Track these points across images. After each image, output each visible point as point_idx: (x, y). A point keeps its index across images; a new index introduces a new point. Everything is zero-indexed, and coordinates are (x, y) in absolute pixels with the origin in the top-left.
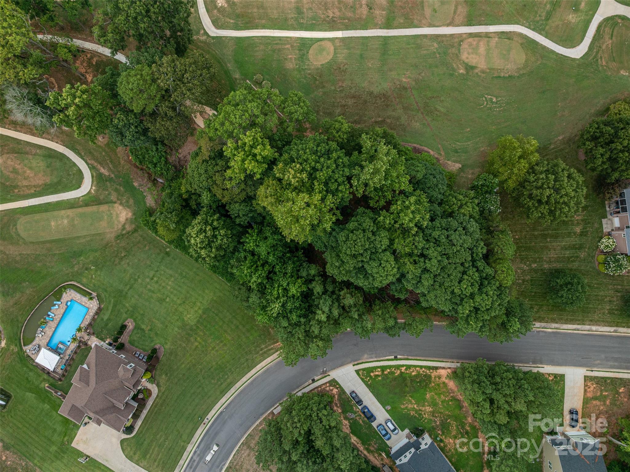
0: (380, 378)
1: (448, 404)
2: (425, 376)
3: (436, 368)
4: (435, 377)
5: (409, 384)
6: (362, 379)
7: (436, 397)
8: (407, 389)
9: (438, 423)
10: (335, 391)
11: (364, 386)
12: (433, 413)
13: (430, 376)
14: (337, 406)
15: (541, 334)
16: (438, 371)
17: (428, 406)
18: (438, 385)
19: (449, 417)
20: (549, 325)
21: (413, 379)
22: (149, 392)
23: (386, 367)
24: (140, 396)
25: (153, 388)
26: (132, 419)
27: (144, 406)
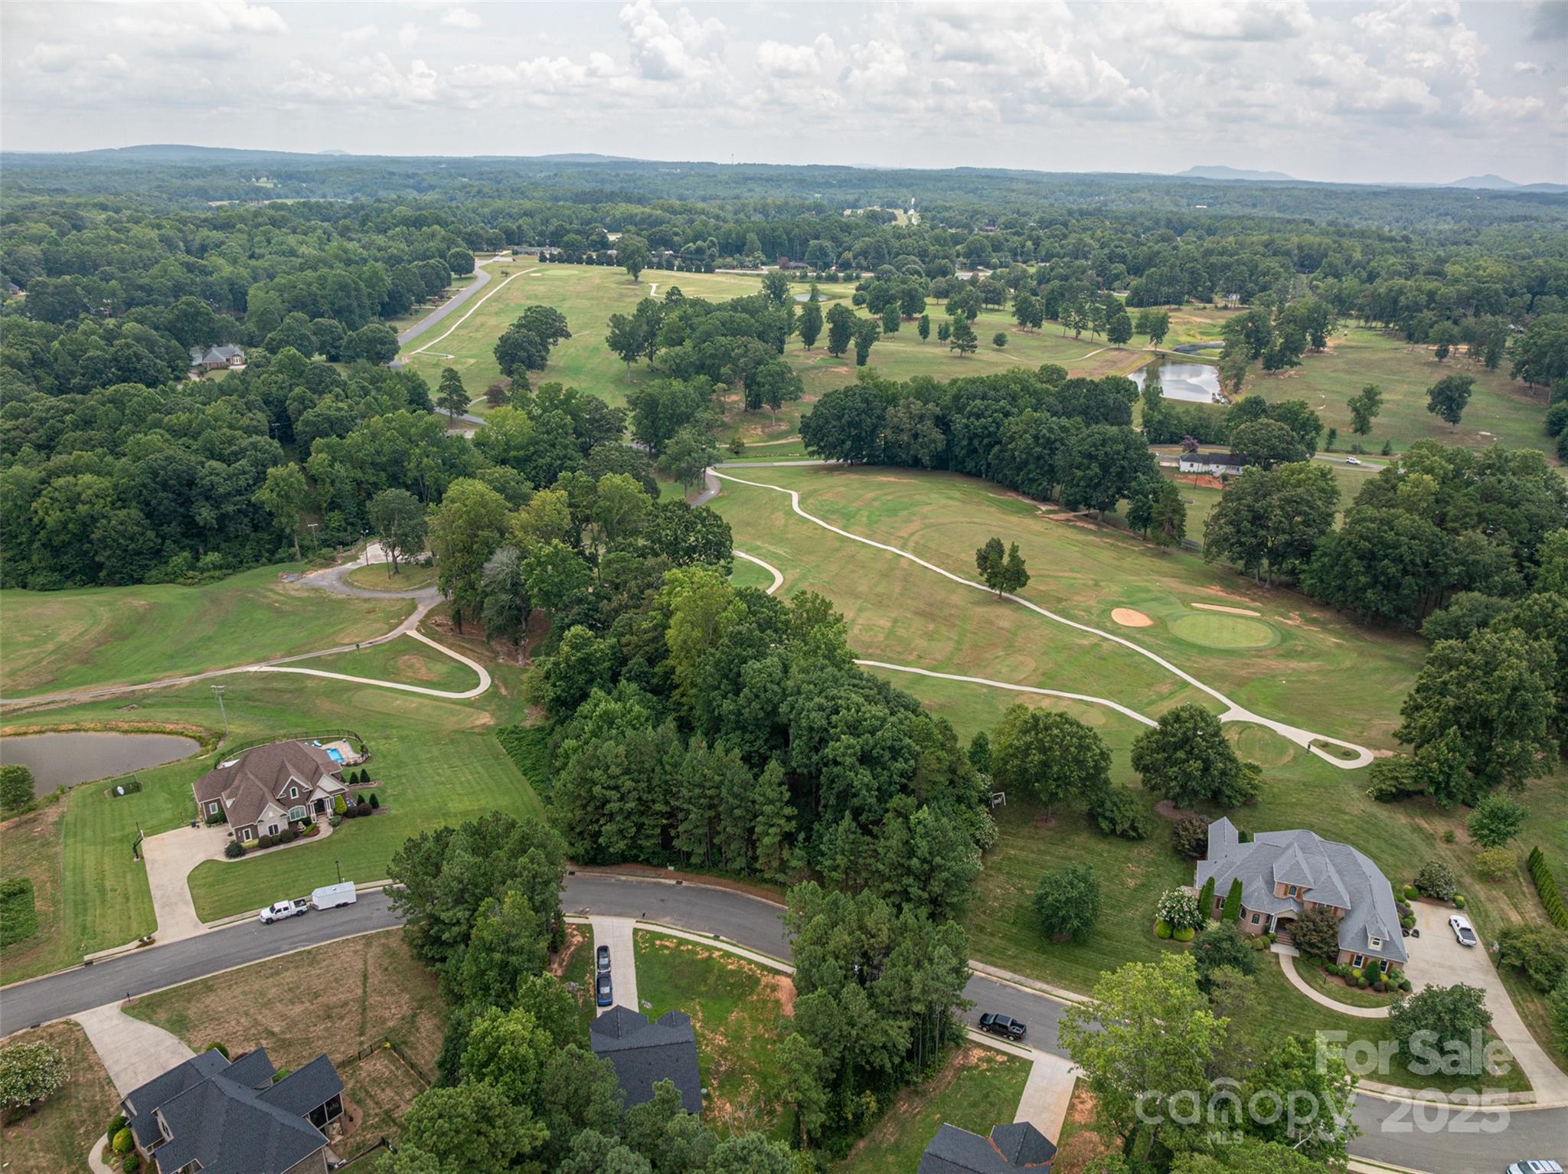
0: (666, 952)
1: (763, 1048)
2: (749, 977)
3: (777, 972)
4: (766, 986)
5: (711, 980)
6: (635, 942)
7: (748, 1024)
8: (703, 989)
9: (722, 1069)
10: (578, 939)
11: (632, 953)
12: (723, 1052)
13: (757, 981)
14: (560, 965)
15: (1009, 990)
16: (778, 977)
17: (722, 1034)
18: (765, 1002)
19: (752, 1070)
20: (1030, 982)
21: (723, 974)
22: (316, 831)
23: (688, 942)
24: (301, 826)
25: (325, 830)
26: (256, 841)
27: (290, 840)
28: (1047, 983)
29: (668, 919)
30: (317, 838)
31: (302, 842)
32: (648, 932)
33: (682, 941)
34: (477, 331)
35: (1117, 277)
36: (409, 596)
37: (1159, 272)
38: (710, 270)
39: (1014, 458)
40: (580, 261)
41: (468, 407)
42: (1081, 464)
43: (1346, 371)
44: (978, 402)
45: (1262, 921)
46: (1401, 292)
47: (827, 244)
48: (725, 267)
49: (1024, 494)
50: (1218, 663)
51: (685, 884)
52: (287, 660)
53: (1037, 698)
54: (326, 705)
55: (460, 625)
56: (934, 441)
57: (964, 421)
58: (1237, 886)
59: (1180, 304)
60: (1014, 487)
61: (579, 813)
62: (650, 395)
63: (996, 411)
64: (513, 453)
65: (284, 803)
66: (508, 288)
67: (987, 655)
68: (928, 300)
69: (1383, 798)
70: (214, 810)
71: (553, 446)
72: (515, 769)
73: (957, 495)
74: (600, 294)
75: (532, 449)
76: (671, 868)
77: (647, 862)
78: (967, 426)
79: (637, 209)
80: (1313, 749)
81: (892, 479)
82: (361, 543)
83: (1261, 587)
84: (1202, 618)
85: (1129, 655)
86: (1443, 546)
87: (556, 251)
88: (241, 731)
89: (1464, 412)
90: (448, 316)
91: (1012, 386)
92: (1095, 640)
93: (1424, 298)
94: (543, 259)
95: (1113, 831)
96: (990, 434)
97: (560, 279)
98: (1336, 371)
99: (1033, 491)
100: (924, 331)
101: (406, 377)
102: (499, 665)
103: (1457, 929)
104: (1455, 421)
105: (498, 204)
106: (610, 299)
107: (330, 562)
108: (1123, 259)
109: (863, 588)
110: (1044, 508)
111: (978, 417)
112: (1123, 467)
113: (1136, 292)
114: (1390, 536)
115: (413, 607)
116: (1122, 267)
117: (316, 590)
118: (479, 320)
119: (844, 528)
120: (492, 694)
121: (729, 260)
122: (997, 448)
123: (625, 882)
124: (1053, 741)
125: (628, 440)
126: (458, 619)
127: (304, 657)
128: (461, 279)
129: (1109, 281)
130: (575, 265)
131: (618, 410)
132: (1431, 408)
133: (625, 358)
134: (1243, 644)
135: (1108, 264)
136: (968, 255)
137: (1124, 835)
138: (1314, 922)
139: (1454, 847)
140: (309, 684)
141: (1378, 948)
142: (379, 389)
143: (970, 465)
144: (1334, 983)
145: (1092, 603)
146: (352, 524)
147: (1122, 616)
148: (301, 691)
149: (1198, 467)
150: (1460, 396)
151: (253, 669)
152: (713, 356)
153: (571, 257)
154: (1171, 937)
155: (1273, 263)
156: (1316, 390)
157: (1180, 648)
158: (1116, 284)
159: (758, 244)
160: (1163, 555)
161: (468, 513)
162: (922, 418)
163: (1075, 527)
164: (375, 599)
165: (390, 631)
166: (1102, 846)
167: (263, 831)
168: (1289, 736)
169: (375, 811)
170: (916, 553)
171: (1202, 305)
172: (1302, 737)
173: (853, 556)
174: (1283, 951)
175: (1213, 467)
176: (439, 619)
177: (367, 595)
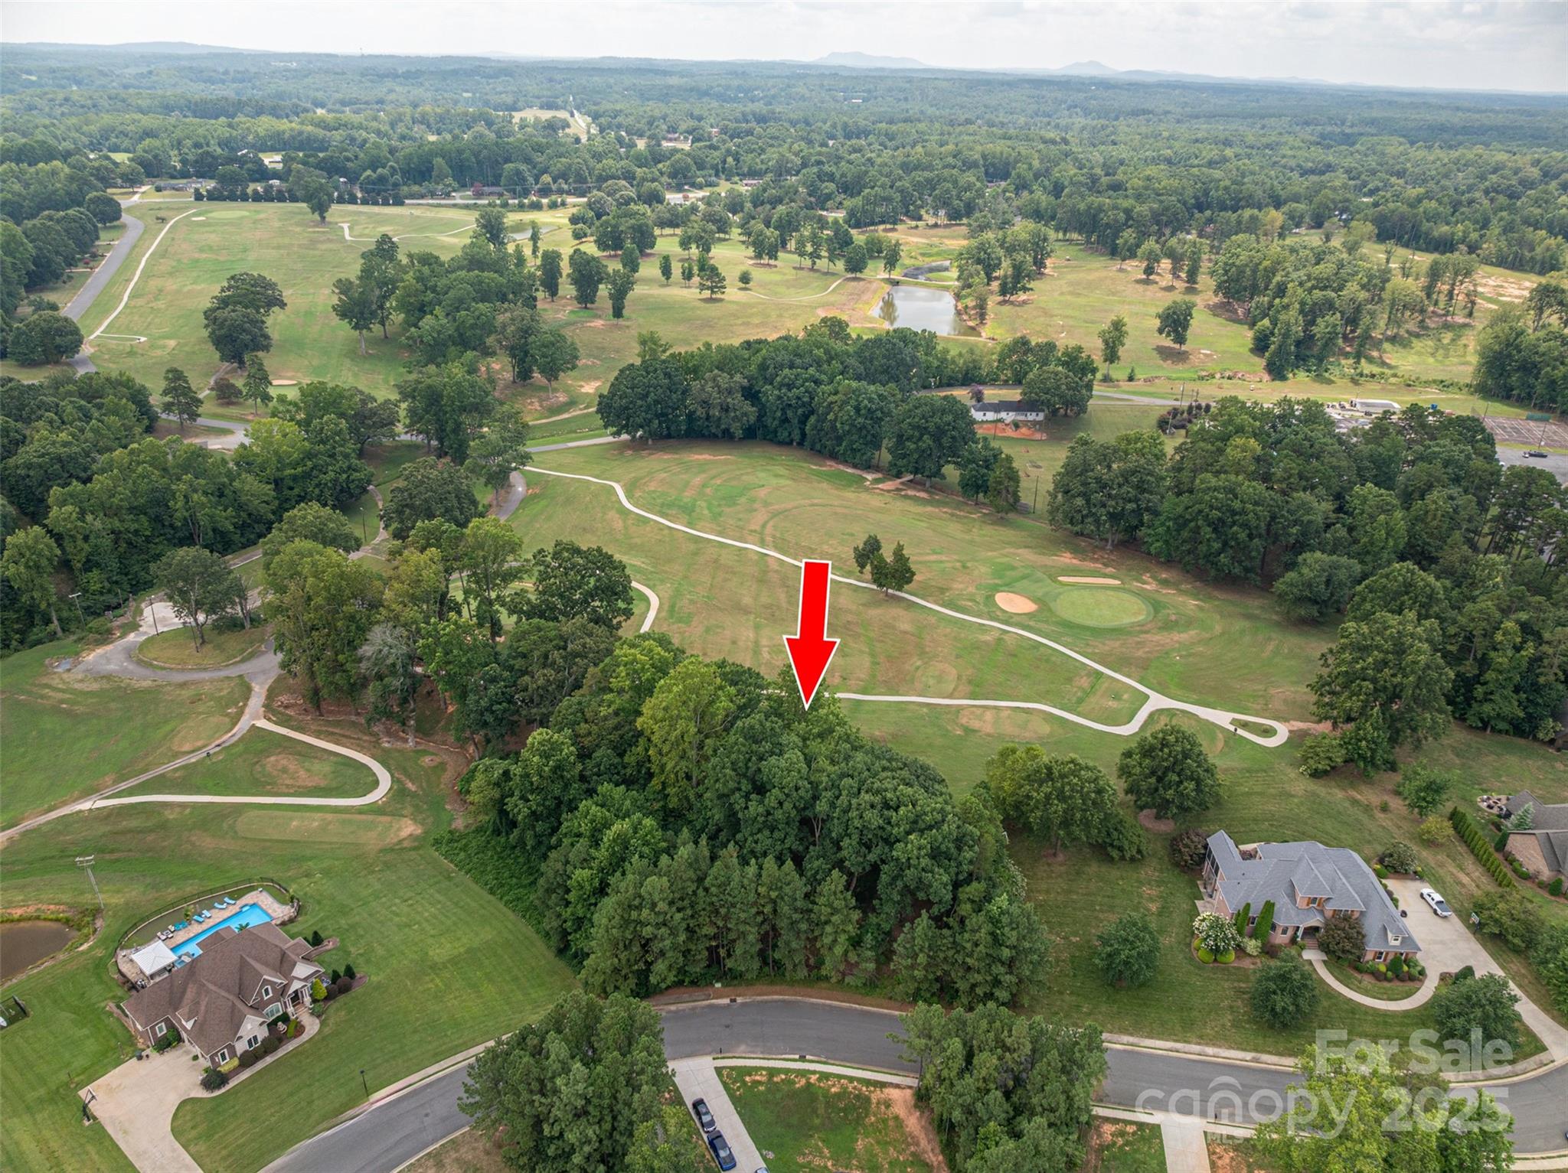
0: (762, 1088)
2: (857, 1097)
3: (884, 1085)
4: (879, 1103)
5: (821, 1111)
6: (725, 1086)
7: (878, 1150)
8: (817, 1121)
11: (726, 1098)
13: (868, 1100)
16: (885, 1091)
18: (885, 1121)
21: (831, 1100)
22: (300, 1029)
23: (779, 1071)
24: (281, 1026)
25: (312, 1026)
26: (236, 1062)
27: (275, 1049)
28: (1131, 1035)
29: (743, 1047)
30: (305, 1037)
31: (290, 1047)
32: (732, 1068)
33: (772, 1072)
34: (156, 299)
35: (829, 197)
36: (234, 672)
37: (873, 192)
38: (399, 202)
39: (834, 428)
40: (244, 198)
41: (200, 410)
42: (912, 436)
43: (1071, 293)
44: (787, 371)
45: (1290, 933)
46: (1100, 209)
47: (523, 167)
48: (412, 196)
49: (845, 462)
50: (1113, 645)
51: (739, 1000)
52: (123, 786)
53: (979, 712)
54: (207, 842)
55: (318, 707)
56: (745, 414)
57: (776, 392)
58: (1269, 907)
59: (895, 223)
60: (833, 456)
61: (623, 956)
62: (429, 387)
63: (806, 380)
64: (289, 472)
65: (257, 1008)
66: (171, 237)
67: (907, 667)
68: (657, 231)
69: (1316, 774)
70: (162, 1030)
71: (332, 456)
72: (476, 888)
73: (781, 471)
74: (287, 241)
75: (309, 463)
76: (718, 985)
77: (693, 983)
78: (779, 398)
79: (284, 125)
80: (1240, 732)
81: (706, 457)
82: (132, 604)
83: (1103, 549)
84: (1075, 594)
85: (1034, 647)
86: (1281, 508)
87: (210, 184)
88: (117, 900)
89: (1189, 334)
90: (111, 283)
91: (816, 351)
92: (997, 634)
93: (1122, 216)
94: (199, 197)
95: (1123, 858)
96: (804, 405)
97: (230, 223)
98: (1062, 294)
99: (856, 461)
100: (666, 271)
101: (120, 383)
102: (384, 750)
103: (1433, 903)
104: (1181, 343)
105: (107, 119)
106: (300, 246)
107: (105, 637)
108: (831, 177)
109: (747, 600)
110: (869, 477)
111: (790, 387)
112: (953, 437)
113: (852, 214)
114: (1237, 505)
115: (247, 692)
116: (832, 186)
117: (108, 677)
118: (154, 284)
119: (690, 525)
120: (398, 793)
121: (416, 188)
122: (813, 419)
123: (676, 1012)
124: (1072, 790)
125: (403, 434)
126: (315, 699)
127: (143, 778)
128: (106, 228)
129: (823, 201)
130: (239, 204)
131: (388, 401)
132: (1160, 331)
133: (356, 327)
134: (1127, 620)
135: (818, 183)
136: (673, 175)
137: (1133, 859)
138: (1343, 930)
139: (1389, 815)
140: (170, 815)
141: (1397, 943)
142: (99, 407)
143: (783, 435)
144: (1367, 981)
145: (972, 589)
146: (116, 582)
147: (1008, 602)
148: (163, 826)
149: (991, 416)
150: (1185, 319)
151: (85, 806)
152: (473, 327)
153: (230, 191)
154: (1215, 960)
155: (970, 177)
156: (1052, 316)
157: (1071, 630)
158: (829, 204)
159: (447, 170)
160: (1002, 522)
161: (327, 589)
162: (730, 392)
163: (907, 497)
164: (194, 683)
165: (235, 724)
166: (1114, 873)
167: (241, 1047)
168: (1211, 719)
169: (355, 983)
170: (777, 549)
171: (914, 223)
172: (1222, 718)
173: (716, 561)
174: (1312, 955)
175: (1003, 415)
176: (284, 698)
177: (180, 678)
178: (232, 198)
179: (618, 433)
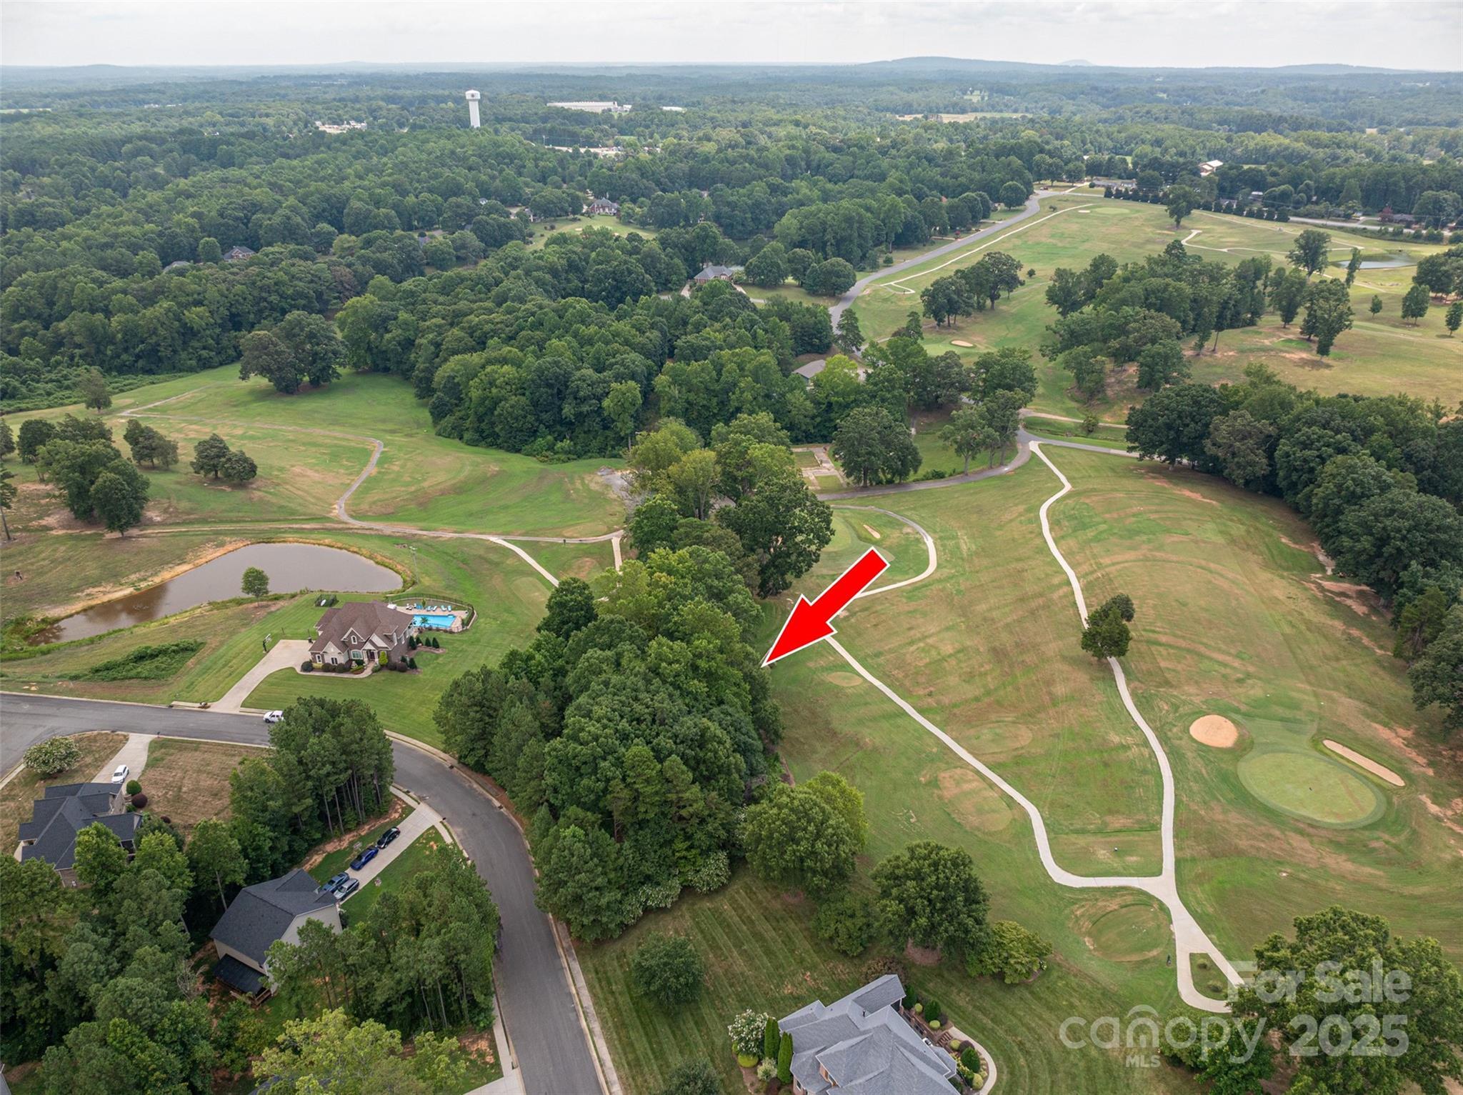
0: (428, 853)
6: (421, 836)
10: (396, 815)
11: (410, 842)
20: (593, 1018)
22: (361, 671)
24: (354, 664)
25: (367, 673)
26: (321, 665)
27: (341, 672)
28: (603, 1027)
29: (459, 830)
30: (361, 676)
31: (353, 675)
32: (435, 834)
44: (1313, 430)
52: (519, 538)
54: (496, 580)
57: (1287, 448)
65: (347, 645)
78: (1287, 456)
81: (1196, 496)
88: (428, 583)
90: (957, 250)
92: (1131, 742)
96: (1310, 470)
127: (531, 539)
128: (1005, 211)
147: (1206, 726)
151: (494, 539)
159: (1356, 192)
162: (1245, 436)
163: (1337, 604)
167: (328, 660)
168: (1178, 938)
169: (409, 671)
172: (1193, 944)
178: (1144, 199)
179: (1130, 449)
